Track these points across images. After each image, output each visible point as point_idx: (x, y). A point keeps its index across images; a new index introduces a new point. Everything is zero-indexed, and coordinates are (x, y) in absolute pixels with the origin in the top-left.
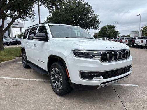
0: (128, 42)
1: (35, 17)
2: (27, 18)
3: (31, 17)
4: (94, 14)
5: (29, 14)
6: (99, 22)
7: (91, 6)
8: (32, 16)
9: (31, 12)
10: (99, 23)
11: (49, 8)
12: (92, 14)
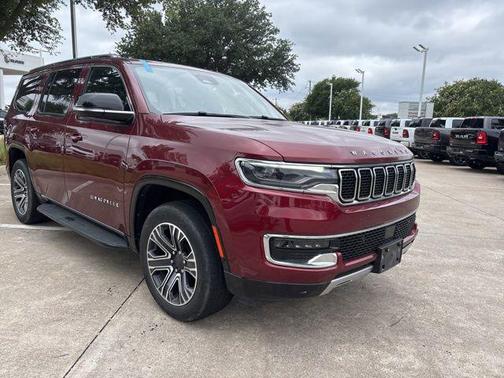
0: (411, 139)
1: (62, 40)
2: (34, 44)
3: (48, 40)
4: (277, 36)
5: (41, 28)
6: (293, 65)
7: (266, 11)
8: (52, 35)
9: (47, 24)
10: (295, 70)
11: (105, 14)
12: (273, 39)
